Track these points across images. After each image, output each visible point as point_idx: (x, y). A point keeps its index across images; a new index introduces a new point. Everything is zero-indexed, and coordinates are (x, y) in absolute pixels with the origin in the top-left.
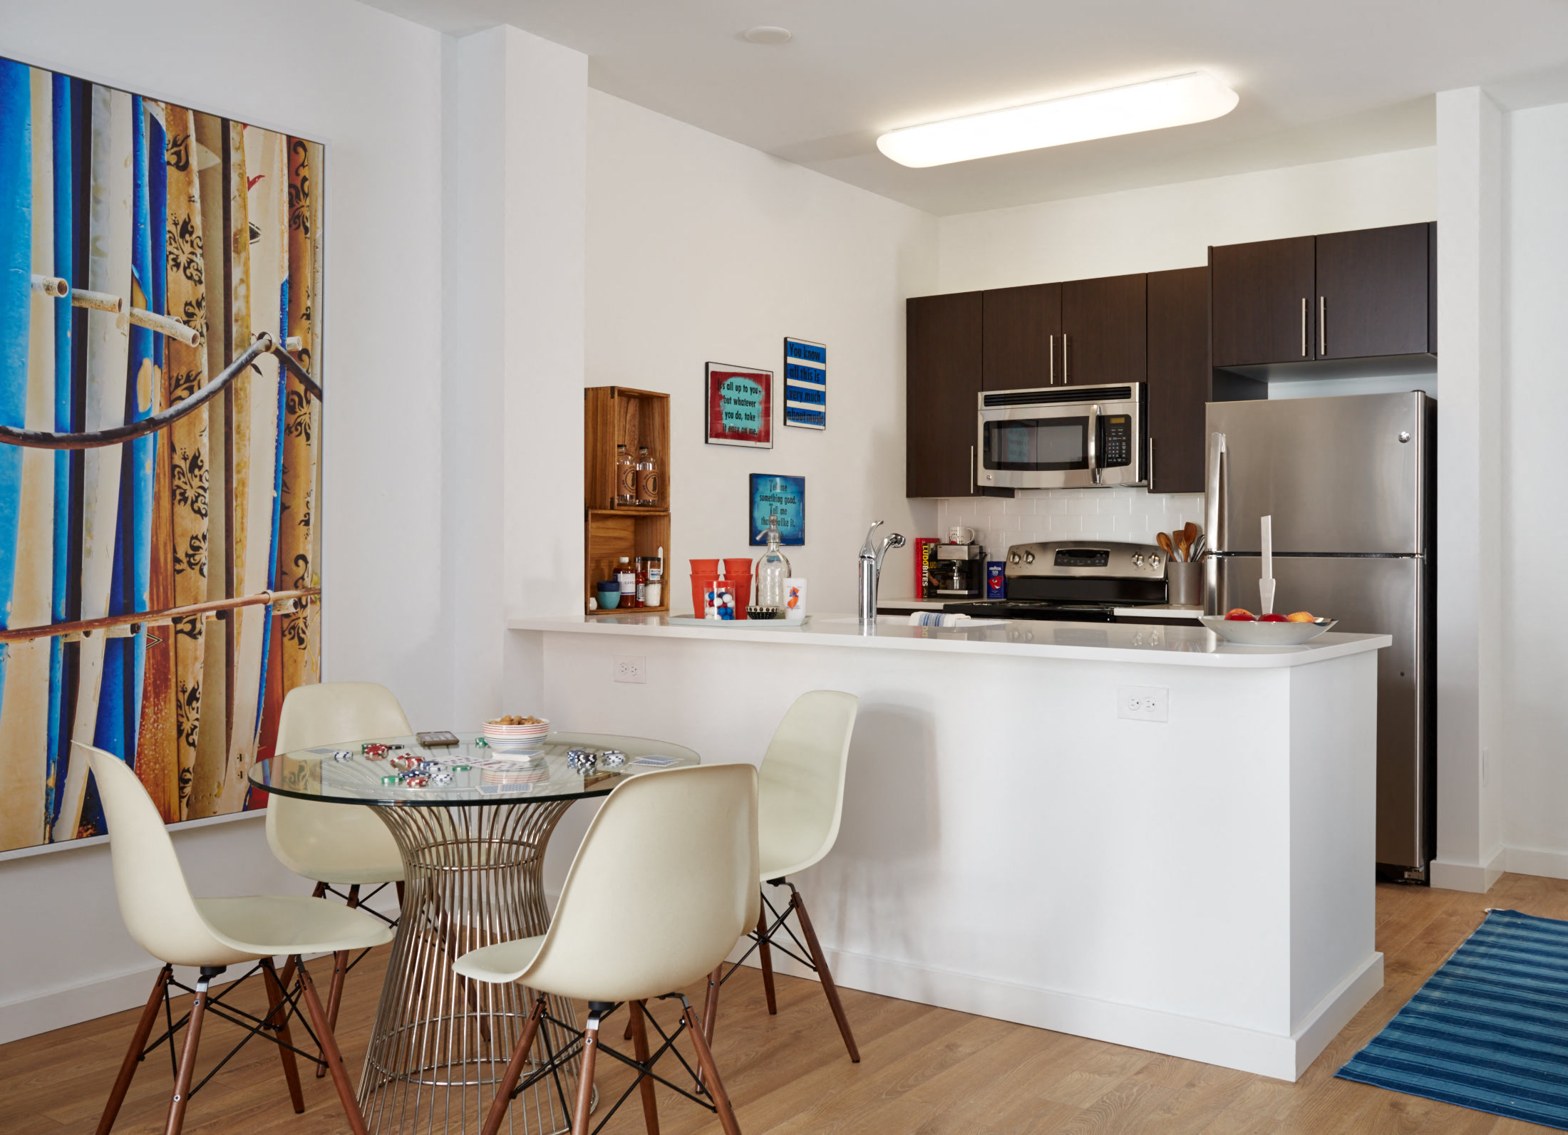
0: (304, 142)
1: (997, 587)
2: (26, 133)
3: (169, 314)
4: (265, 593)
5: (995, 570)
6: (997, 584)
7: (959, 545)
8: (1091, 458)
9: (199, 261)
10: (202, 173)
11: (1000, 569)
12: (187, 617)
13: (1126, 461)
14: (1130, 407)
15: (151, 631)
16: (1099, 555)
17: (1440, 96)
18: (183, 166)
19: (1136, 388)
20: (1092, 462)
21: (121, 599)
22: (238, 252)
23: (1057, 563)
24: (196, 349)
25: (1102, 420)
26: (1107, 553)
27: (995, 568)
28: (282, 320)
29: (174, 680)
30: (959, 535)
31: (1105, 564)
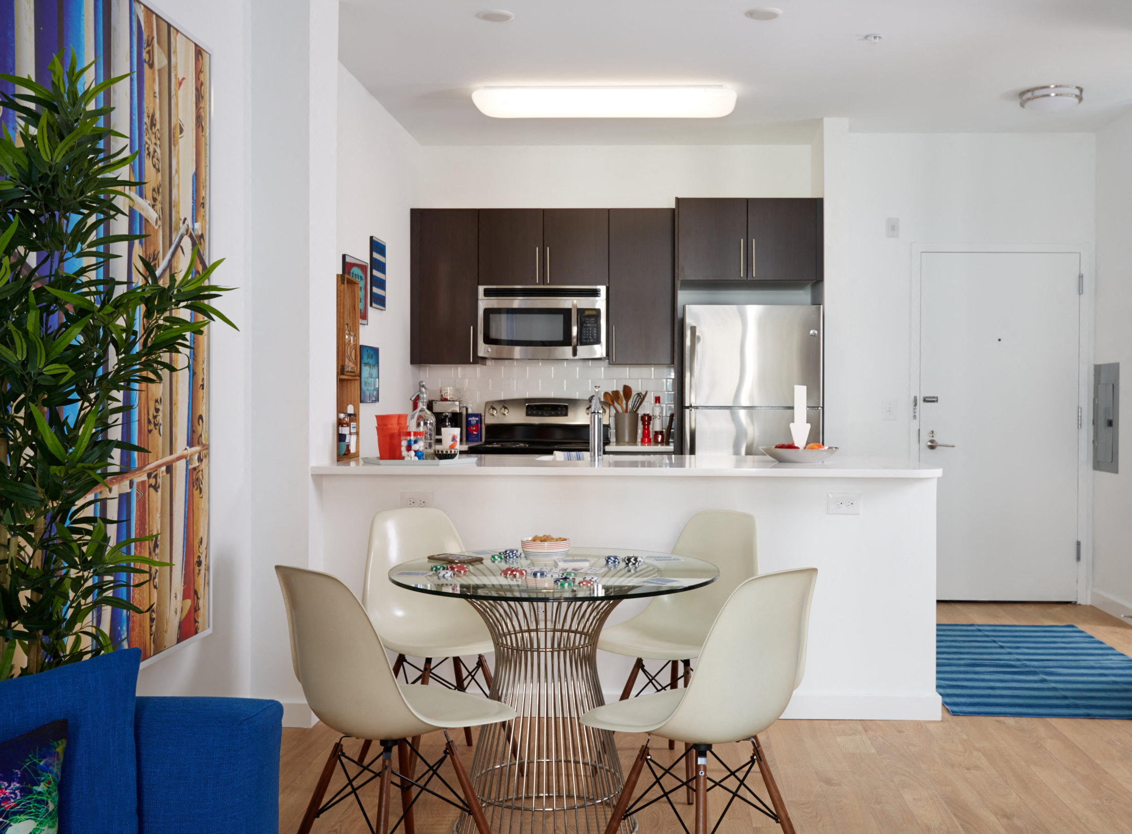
0: (202, 51)
1: (475, 433)
2: (82, 22)
3: (146, 199)
4: (186, 449)
5: (474, 420)
6: (475, 431)
7: (450, 401)
8: (574, 338)
9: (158, 150)
10: (159, 71)
11: (477, 419)
12: (154, 472)
13: (598, 341)
14: (600, 303)
15: (138, 484)
16: (560, 408)
17: (827, 121)
18: (151, 66)
19: (603, 289)
20: (574, 341)
21: (125, 459)
22: (175, 146)
23: (527, 415)
24: (157, 230)
25: (581, 311)
26: (566, 407)
27: (473, 418)
28: (193, 206)
29: (148, 530)
30: (449, 393)
31: (566, 415)
